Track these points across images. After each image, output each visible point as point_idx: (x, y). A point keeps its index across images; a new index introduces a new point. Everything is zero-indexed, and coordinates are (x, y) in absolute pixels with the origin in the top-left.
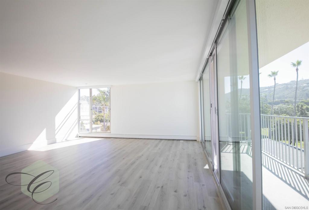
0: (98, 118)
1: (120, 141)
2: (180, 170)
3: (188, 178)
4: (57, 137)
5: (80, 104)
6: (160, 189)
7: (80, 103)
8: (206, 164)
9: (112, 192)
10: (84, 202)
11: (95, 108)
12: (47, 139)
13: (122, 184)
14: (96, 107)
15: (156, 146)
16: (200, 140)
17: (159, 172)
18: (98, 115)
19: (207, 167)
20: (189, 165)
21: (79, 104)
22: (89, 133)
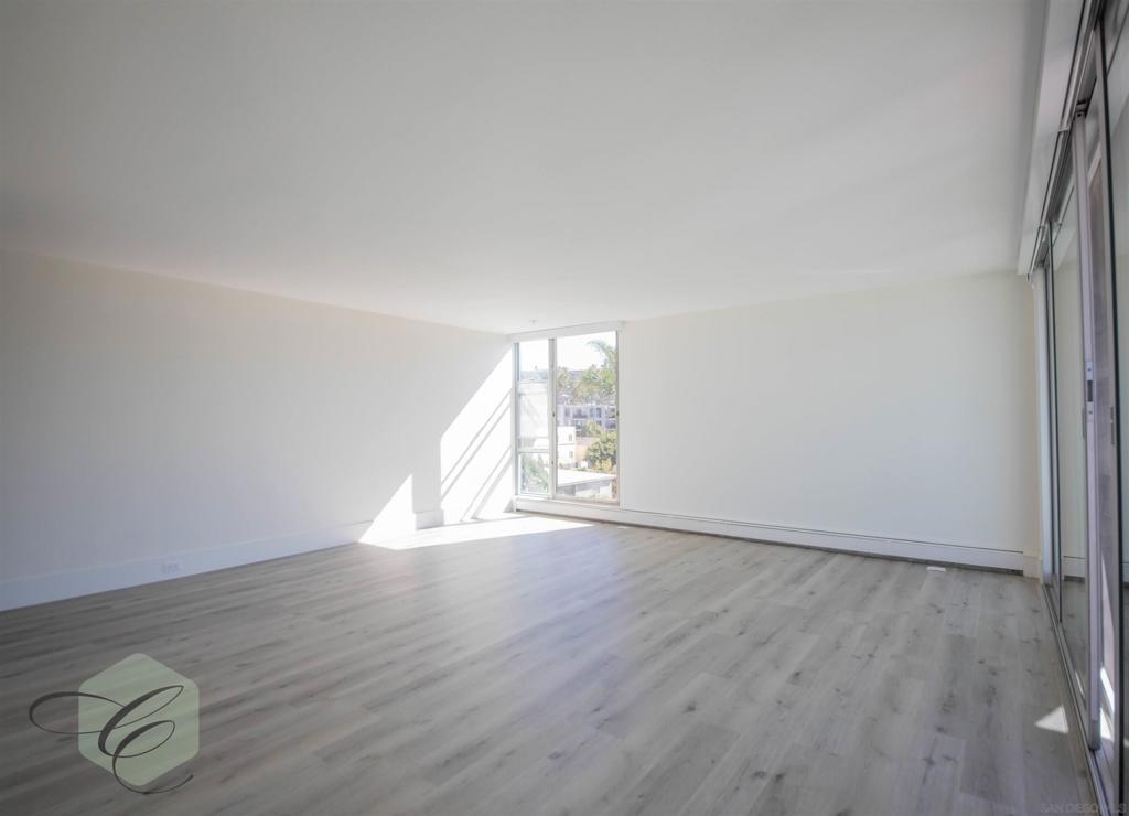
0: (606, 449)
1: (651, 538)
2: (895, 710)
3: (930, 762)
4: (444, 505)
5: (520, 395)
6: (764, 783)
7: (519, 391)
8: (1058, 705)
9: (557, 749)
10: (447, 762)
11: (595, 412)
12: (417, 511)
13: (607, 720)
14: (599, 409)
15: (798, 578)
16: (1039, 575)
17: (780, 702)
18: (604, 438)
19: (1057, 721)
20: (951, 696)
21: (517, 395)
22: (547, 501)
